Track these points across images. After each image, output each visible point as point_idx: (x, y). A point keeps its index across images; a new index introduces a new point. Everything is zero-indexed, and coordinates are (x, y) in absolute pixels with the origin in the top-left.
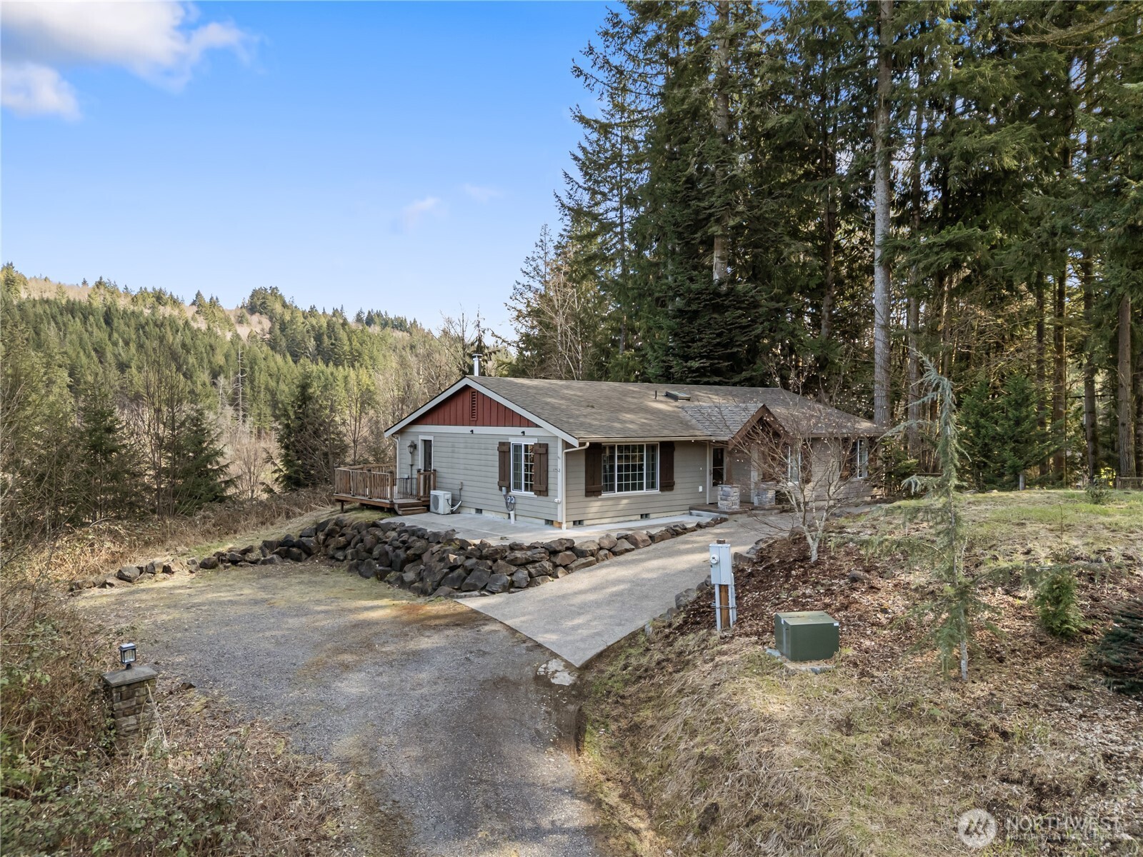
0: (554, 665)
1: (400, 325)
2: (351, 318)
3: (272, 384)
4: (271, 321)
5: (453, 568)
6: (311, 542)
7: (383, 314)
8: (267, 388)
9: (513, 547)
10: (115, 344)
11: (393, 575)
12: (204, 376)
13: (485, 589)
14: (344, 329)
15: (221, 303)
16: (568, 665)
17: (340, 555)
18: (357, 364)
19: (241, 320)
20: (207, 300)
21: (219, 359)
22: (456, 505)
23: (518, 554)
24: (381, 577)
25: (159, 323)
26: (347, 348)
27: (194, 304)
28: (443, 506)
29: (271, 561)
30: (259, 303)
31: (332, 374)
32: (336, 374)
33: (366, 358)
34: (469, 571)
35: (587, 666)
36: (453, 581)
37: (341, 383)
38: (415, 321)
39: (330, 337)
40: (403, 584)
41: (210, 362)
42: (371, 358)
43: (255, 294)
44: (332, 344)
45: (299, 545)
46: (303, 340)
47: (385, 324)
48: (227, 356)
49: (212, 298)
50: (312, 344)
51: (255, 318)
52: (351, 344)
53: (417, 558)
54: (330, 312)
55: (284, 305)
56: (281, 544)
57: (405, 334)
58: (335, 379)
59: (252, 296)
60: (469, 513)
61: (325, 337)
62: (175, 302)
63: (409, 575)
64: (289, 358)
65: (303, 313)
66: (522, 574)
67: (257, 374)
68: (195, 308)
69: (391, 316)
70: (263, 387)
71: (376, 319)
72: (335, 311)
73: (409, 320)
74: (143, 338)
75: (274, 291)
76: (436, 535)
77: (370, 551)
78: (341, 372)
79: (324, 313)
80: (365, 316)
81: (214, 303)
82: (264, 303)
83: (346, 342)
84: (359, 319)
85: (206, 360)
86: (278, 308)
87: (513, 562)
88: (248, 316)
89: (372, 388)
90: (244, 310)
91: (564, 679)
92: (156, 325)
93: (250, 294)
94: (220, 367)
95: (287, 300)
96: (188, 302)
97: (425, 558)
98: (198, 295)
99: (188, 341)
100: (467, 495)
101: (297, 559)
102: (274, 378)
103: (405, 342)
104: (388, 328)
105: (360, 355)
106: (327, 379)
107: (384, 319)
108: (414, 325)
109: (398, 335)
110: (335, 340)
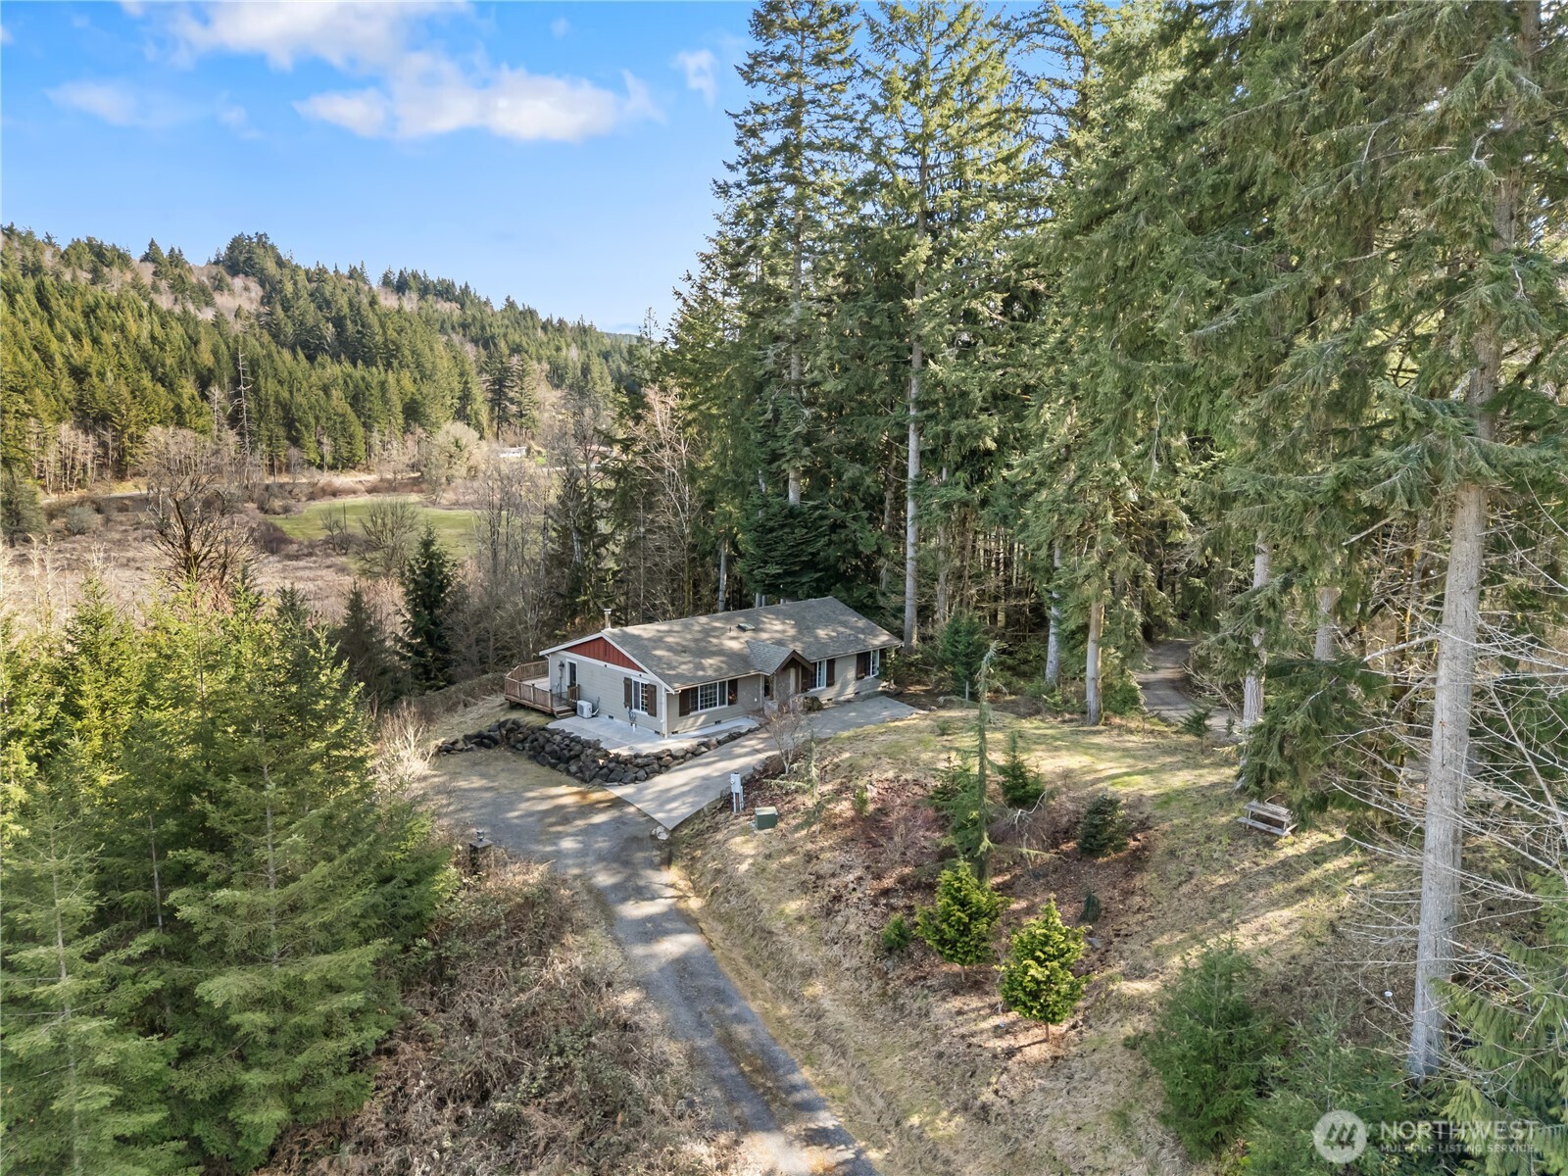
0: (659, 829)
1: (445, 291)
2: (375, 281)
3: (285, 394)
4: (263, 286)
5: (601, 768)
6: (496, 734)
7: (421, 274)
8: (277, 401)
9: (637, 756)
10: (61, 339)
11: (562, 766)
12: (188, 388)
13: (622, 782)
14: (374, 310)
15: (186, 257)
16: (666, 829)
17: (519, 746)
18: (395, 363)
19: (220, 286)
20: (166, 253)
21: (206, 358)
22: (595, 711)
23: (639, 761)
24: (553, 767)
25: (113, 303)
26: (379, 339)
27: (146, 258)
28: (587, 713)
29: (471, 749)
30: (242, 258)
31: (363, 379)
32: (369, 378)
33: (407, 352)
34: (611, 771)
35: (675, 829)
36: (601, 776)
37: (376, 392)
38: (467, 286)
39: (355, 322)
40: (569, 773)
41: (194, 363)
42: (413, 352)
43: (236, 244)
44: (358, 332)
45: (489, 738)
46: (317, 326)
47: (425, 289)
48: (215, 353)
49: (172, 250)
50: (329, 331)
51: (238, 282)
52: (385, 333)
53: (577, 757)
54: (344, 271)
55: (280, 263)
56: (476, 736)
57: (454, 305)
58: (368, 386)
59: (232, 248)
60: (604, 718)
61: (348, 322)
62: (124, 259)
63: (573, 768)
64: (301, 356)
65: (307, 272)
66: (641, 773)
67: (262, 381)
68: (150, 267)
69: (433, 277)
70: (272, 399)
71: (412, 283)
72: (353, 270)
73: (459, 284)
74: (97, 329)
75: (262, 238)
76: (588, 742)
77: (543, 748)
78: (375, 374)
79: (336, 271)
80: (395, 278)
81: (176, 259)
82: (250, 259)
83: (377, 329)
84: (386, 282)
85: (188, 361)
86: (271, 267)
87: (637, 766)
88: (228, 279)
89: (419, 397)
90: (221, 269)
91: (664, 837)
92: (110, 307)
93: (228, 242)
94: (209, 369)
95: (284, 254)
96: (136, 255)
97: (583, 757)
98: (152, 244)
99: (158, 332)
100: (602, 705)
101: (488, 747)
102: (286, 387)
103: (455, 318)
104: (430, 297)
105: (398, 349)
106: (356, 386)
107: (422, 283)
108: (466, 291)
109: (444, 307)
110: (363, 326)
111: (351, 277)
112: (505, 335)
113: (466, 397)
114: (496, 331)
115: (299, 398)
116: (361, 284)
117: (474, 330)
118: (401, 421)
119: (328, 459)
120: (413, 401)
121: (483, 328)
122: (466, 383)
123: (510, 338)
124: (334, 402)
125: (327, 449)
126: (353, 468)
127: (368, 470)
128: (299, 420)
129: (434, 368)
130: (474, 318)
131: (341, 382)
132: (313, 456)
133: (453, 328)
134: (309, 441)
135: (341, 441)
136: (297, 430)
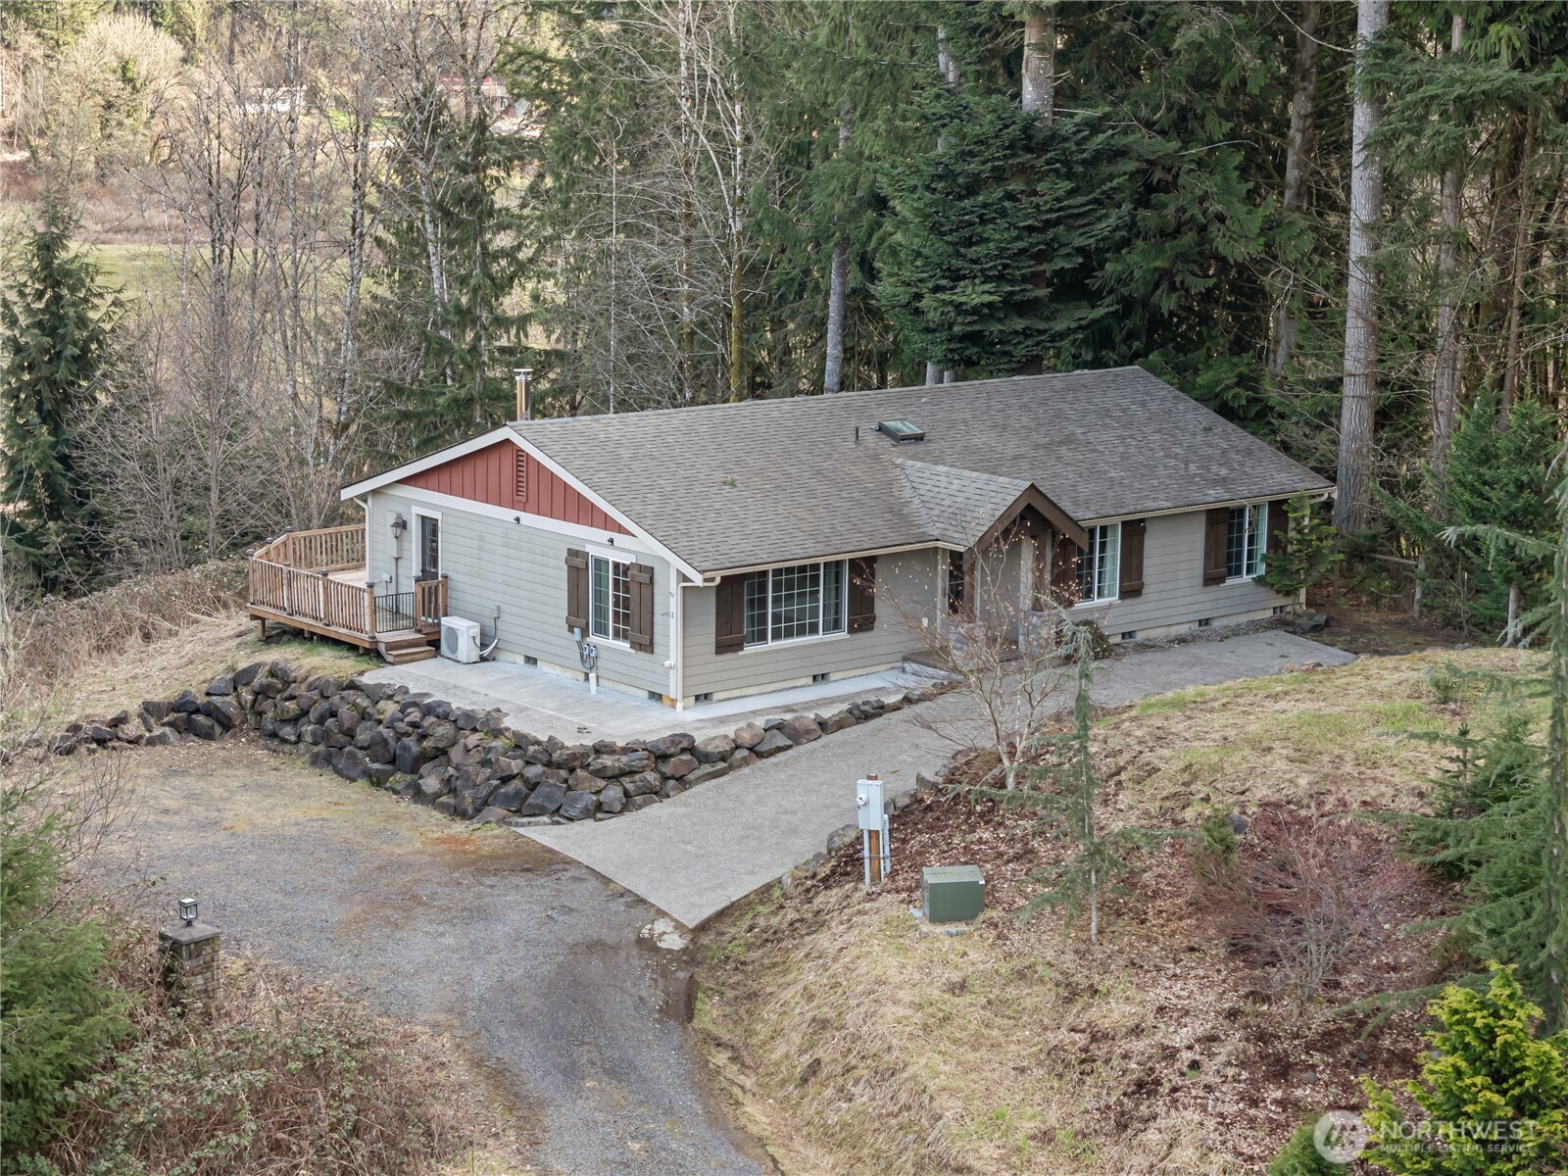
0: (660, 926)
5: (506, 780)
6: (228, 703)
9: (599, 750)
11: (399, 779)
13: (558, 814)
16: (679, 926)
17: (288, 732)
22: (488, 649)
23: (607, 760)
24: (378, 781)
28: (467, 649)
29: (162, 740)
34: (533, 786)
35: (703, 927)
36: (506, 801)
40: (418, 795)
45: (209, 711)
53: (440, 754)
56: (175, 708)
60: (511, 664)
63: (431, 783)
66: (613, 794)
76: (469, 716)
77: (350, 734)
87: (600, 773)
91: (674, 942)
97: (456, 754)
100: (508, 630)
101: (207, 736)
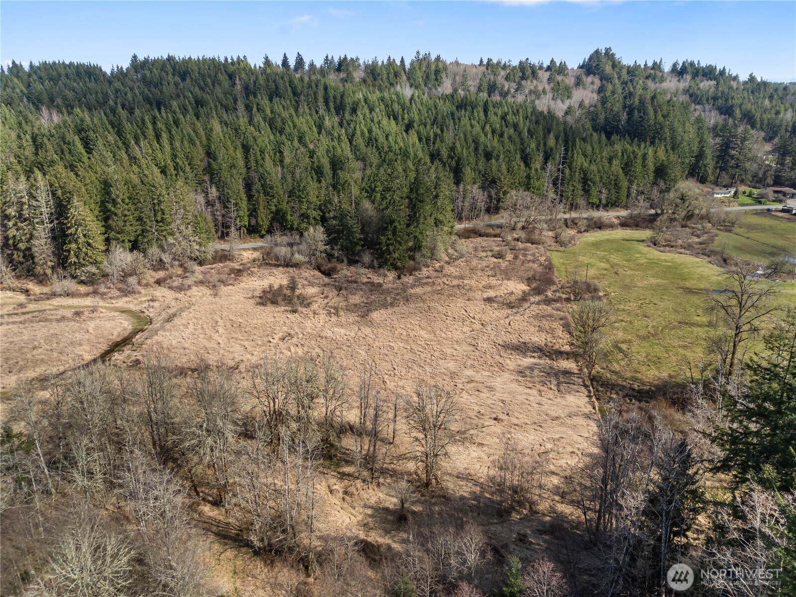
1: (709, 73)
2: (667, 67)
3: (587, 164)
4: (601, 80)
7: (696, 63)
8: (581, 169)
10: (486, 135)
15: (567, 65)
18: (657, 141)
19: (579, 83)
20: (558, 64)
26: (652, 121)
27: (548, 69)
30: (594, 65)
31: (634, 152)
32: (637, 151)
33: (667, 130)
37: (639, 161)
38: (724, 69)
39: (639, 111)
41: (545, 144)
42: (671, 129)
43: (594, 55)
44: (641, 117)
46: (619, 112)
47: (696, 73)
48: (557, 138)
49: (561, 63)
50: (624, 116)
51: (589, 79)
52: (656, 118)
54: (650, 64)
55: (614, 66)
57: (712, 83)
58: (636, 157)
59: (591, 58)
61: (636, 111)
64: (603, 137)
65: (628, 69)
67: (575, 156)
68: (547, 76)
69: (703, 64)
70: (579, 167)
71: (689, 70)
72: (655, 63)
74: (504, 127)
75: (608, 50)
78: (642, 150)
79: (646, 65)
80: (679, 67)
81: (562, 68)
82: (598, 65)
83: (652, 115)
84: (673, 70)
85: (542, 144)
86: (608, 68)
88: (585, 78)
89: (667, 162)
90: (583, 71)
93: (591, 53)
94: (552, 149)
95: (618, 59)
98: (552, 60)
102: (588, 160)
103: (710, 94)
104: (698, 79)
105: (662, 128)
106: (628, 157)
107: (696, 68)
108: (722, 72)
109: (706, 85)
110: (644, 114)
111: (653, 68)
112: (741, 105)
113: (700, 156)
114: (735, 102)
115: (593, 167)
116: (658, 72)
117: (720, 102)
118: (651, 178)
119: (604, 201)
120: (662, 165)
121: (727, 100)
122: (703, 147)
123: (744, 107)
124: (614, 168)
125: (603, 196)
126: (618, 206)
127: (626, 207)
128: (591, 180)
129: (682, 139)
130: (723, 93)
131: (620, 154)
132: (595, 200)
133: (707, 100)
134: (594, 191)
135: (613, 191)
136: (589, 186)
